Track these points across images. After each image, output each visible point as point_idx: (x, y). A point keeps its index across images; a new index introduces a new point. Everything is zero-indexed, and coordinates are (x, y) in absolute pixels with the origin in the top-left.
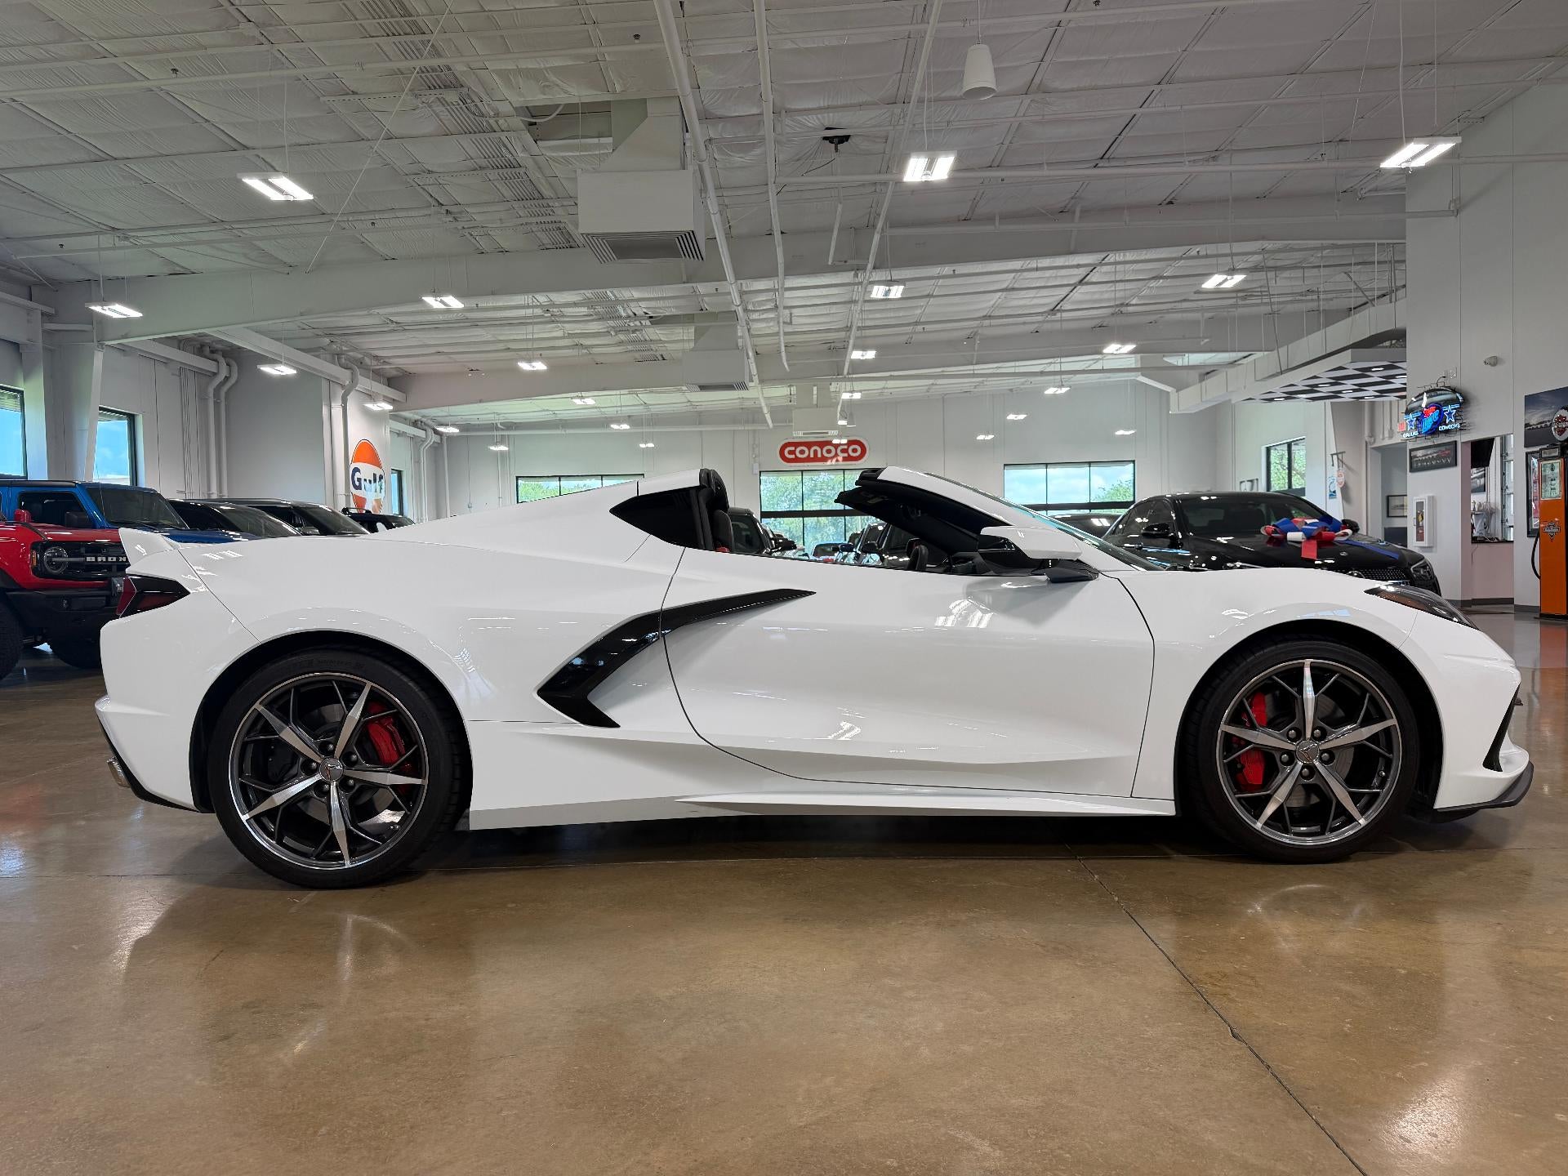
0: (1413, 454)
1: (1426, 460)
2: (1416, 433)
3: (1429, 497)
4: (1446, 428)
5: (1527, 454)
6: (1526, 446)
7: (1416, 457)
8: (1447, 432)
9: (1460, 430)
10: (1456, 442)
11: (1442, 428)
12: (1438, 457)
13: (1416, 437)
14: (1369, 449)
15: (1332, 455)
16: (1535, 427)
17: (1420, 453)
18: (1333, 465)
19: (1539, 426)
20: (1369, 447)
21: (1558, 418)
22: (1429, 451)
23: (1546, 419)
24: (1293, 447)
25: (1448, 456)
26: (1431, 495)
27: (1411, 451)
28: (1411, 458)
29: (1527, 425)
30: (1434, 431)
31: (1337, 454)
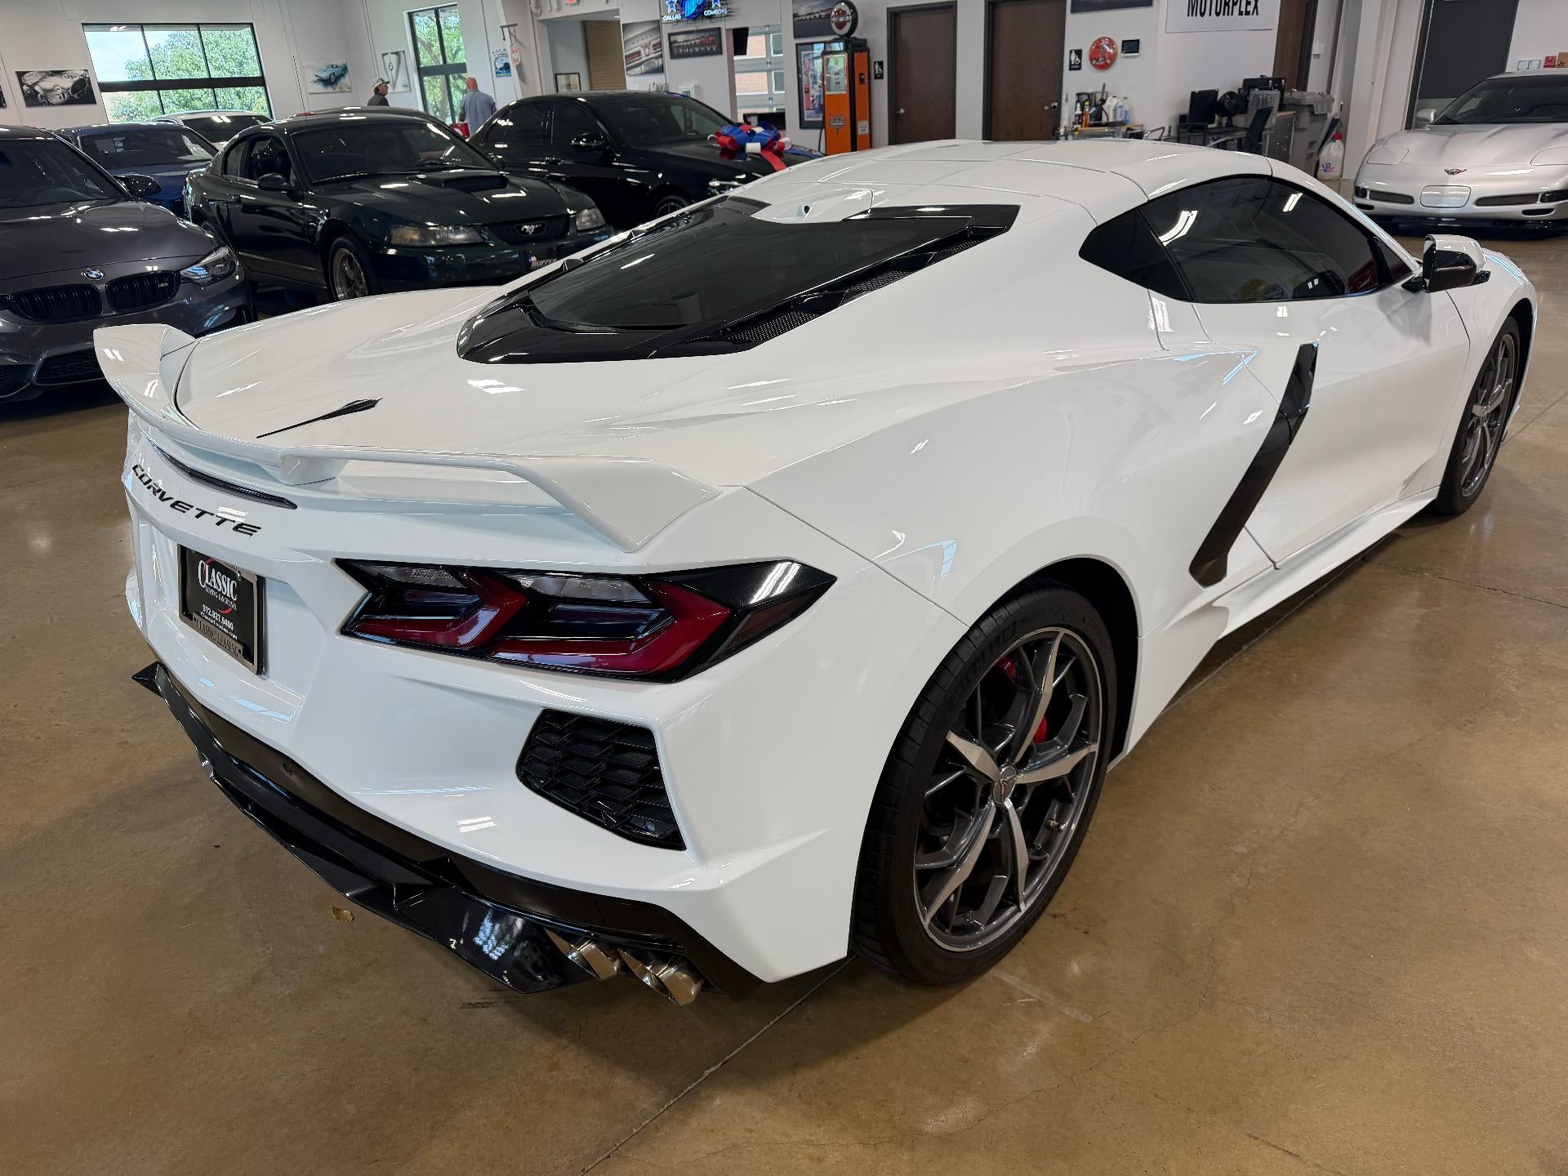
0: (673, 38)
1: (687, 47)
2: (678, 17)
3: (695, 86)
4: (711, 13)
5: (797, 45)
6: (796, 36)
7: (676, 42)
8: (711, 17)
9: (728, 16)
10: (719, 29)
11: (707, 13)
12: (701, 44)
13: (678, 21)
14: (535, 22)
15: (502, 27)
16: (804, 18)
17: (680, 38)
18: (504, 39)
19: (808, 18)
20: (535, 19)
21: (838, 11)
22: (691, 37)
23: (815, 11)
24: (441, 14)
25: (713, 43)
26: (696, 84)
27: (670, 35)
28: (671, 44)
29: (795, 16)
30: (698, 15)
31: (508, 26)
